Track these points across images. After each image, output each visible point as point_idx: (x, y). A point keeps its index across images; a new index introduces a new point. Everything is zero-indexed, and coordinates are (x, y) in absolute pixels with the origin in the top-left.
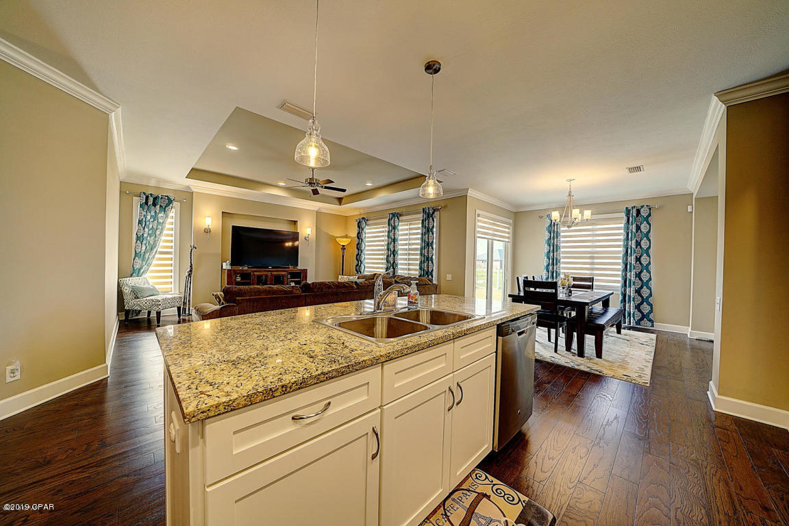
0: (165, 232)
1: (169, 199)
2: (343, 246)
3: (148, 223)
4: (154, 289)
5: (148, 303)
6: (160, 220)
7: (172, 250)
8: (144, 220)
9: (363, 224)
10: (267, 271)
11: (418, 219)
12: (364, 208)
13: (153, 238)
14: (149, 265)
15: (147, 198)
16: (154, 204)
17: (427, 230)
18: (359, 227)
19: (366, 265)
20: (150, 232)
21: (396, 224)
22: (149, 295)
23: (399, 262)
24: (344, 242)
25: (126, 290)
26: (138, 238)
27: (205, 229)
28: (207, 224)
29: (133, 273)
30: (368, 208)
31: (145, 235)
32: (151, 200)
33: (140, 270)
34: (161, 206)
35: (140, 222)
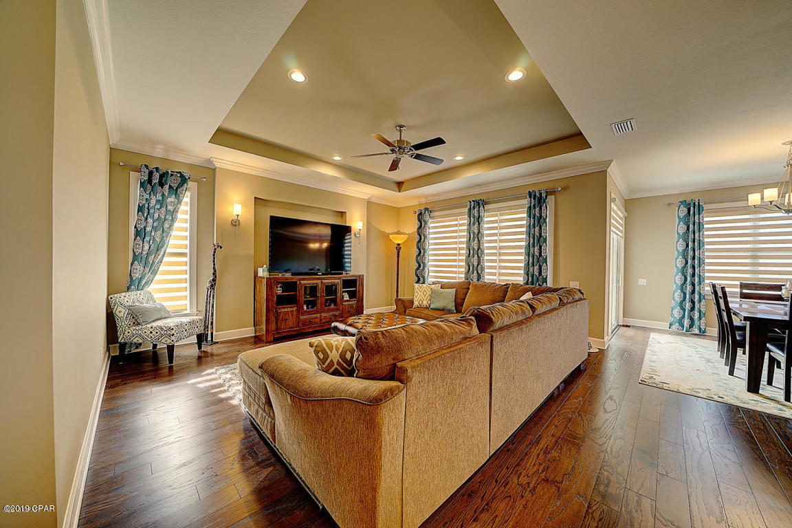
0: (177, 225)
1: (182, 176)
2: (399, 245)
3: (152, 211)
4: (163, 309)
5: (154, 333)
6: (170, 208)
7: (187, 251)
8: (147, 205)
9: (426, 217)
10: (317, 279)
11: (522, 206)
12: (426, 197)
13: (159, 233)
14: (155, 273)
15: (151, 174)
16: (161, 184)
17: (537, 221)
18: (419, 220)
19: (431, 269)
20: (155, 224)
21: (482, 214)
22: (155, 318)
23: (486, 264)
24: (399, 240)
25: (120, 313)
26: (137, 233)
27: (233, 220)
28: (235, 213)
29: (130, 286)
30: (434, 195)
31: (148, 229)
32: (156, 180)
33: (140, 280)
34: (170, 187)
35: (140, 209)
